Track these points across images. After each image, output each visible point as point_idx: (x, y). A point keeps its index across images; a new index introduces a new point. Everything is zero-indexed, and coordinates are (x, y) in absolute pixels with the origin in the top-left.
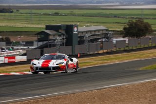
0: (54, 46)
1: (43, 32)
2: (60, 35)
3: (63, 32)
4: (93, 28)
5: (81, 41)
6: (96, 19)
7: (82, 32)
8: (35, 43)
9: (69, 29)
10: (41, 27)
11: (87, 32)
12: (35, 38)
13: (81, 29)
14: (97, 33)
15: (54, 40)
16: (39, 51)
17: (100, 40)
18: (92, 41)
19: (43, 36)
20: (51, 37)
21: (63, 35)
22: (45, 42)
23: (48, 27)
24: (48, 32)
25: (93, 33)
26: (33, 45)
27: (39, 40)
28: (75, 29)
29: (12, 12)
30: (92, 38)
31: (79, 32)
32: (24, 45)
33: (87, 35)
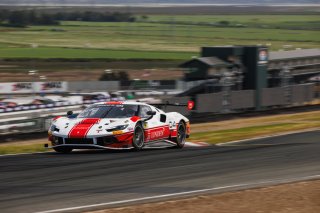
0: (219, 89)
1: (195, 60)
2: (230, 68)
3: (238, 61)
4: (299, 52)
5: (274, 80)
7: (277, 62)
8: (180, 84)
9: (249, 55)
10: (192, 50)
11: (286, 61)
12: (178, 73)
13: (275, 55)
14: (307, 63)
15: (219, 78)
17: (313, 79)
18: (297, 79)
19: (195, 70)
20: (212, 72)
21: (237, 66)
22: (200, 82)
23: (206, 52)
24: (205, 60)
25: (299, 64)
26: (175, 88)
27: (188, 78)
29: (132, 20)
30: (297, 73)
31: (270, 62)
32: (157, 88)
33: (286, 68)
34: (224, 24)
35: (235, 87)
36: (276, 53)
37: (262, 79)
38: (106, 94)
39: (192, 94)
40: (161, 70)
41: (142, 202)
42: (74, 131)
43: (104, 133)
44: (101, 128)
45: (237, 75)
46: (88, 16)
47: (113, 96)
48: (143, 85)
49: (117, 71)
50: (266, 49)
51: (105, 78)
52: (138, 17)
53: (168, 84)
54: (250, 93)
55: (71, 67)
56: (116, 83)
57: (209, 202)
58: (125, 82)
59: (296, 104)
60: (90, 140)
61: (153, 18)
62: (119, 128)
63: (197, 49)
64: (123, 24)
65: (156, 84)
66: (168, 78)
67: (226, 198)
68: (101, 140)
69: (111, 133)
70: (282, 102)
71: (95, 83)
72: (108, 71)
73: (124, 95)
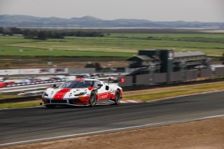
0: (147, 72)
1: (135, 57)
2: (154, 61)
3: (158, 58)
4: (190, 53)
5: (177, 67)
6: (193, 44)
7: (178, 58)
8: (127, 69)
9: (164, 54)
10: (134, 52)
11: (183, 58)
12: (127, 64)
13: (177, 55)
14: (194, 59)
15: (148, 66)
16: (131, 78)
17: (197, 67)
18: (189, 67)
19: (135, 62)
20: (144, 64)
21: (157, 60)
23: (141, 53)
24: (141, 57)
25: (190, 59)
26: (124, 72)
27: (131, 67)
28: (171, 55)
29: (102, 36)
30: (188, 64)
31: (175, 58)
32: (115, 72)
33: (183, 61)
34: (150, 38)
35: (156, 71)
36: (178, 53)
37: (170, 67)
38: (88, 75)
39: (134, 75)
40: (117, 62)
42: (56, 96)
43: (73, 97)
44: (71, 94)
45: (157, 65)
46: (79, 34)
47: (92, 76)
48: (108, 70)
49: (94, 62)
50: (172, 51)
51: (88, 66)
52: (105, 34)
53: (121, 69)
54: (164, 75)
55: (71, 61)
56: (93, 69)
57: (143, 132)
58: (98, 69)
59: (188, 81)
60: (65, 101)
61: (112, 35)
62: (82, 94)
63: (136, 51)
64: (97, 38)
65: (115, 70)
66: (121, 67)
67: (152, 130)
68: (71, 101)
69: (77, 97)
70: (181, 79)
72: (90, 63)
73: (98, 75)
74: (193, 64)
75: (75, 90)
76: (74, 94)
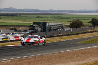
0: (37, 32)
2: (40, 27)
3: (42, 26)
5: (50, 30)
6: (57, 19)
7: (51, 26)
9: (44, 24)
10: (31, 23)
11: (53, 25)
12: (28, 28)
13: (50, 24)
14: (57, 26)
17: (59, 30)
18: (55, 30)
19: (32, 27)
20: (36, 28)
21: (42, 27)
22: (33, 30)
23: (34, 23)
24: (34, 25)
25: (56, 26)
26: (27, 32)
27: (30, 29)
28: (47, 24)
29: (17, 16)
30: (55, 28)
31: (49, 26)
32: (23, 32)
33: (53, 27)
34: (38, 17)
35: (41, 31)
37: (47, 29)
39: (31, 33)
41: (20, 58)
43: (33, 41)
47: (13, 33)
49: (14, 28)
50: (48, 23)
51: (11, 29)
52: (19, 15)
55: (3, 27)
57: (35, 58)
60: (30, 43)
61: (22, 16)
64: (15, 17)
66: (26, 29)
67: (39, 57)
70: (52, 35)
71: (9, 30)
72: (12, 28)
73: (15, 33)
74: (57, 28)
75: (33, 39)
76: (33, 40)
